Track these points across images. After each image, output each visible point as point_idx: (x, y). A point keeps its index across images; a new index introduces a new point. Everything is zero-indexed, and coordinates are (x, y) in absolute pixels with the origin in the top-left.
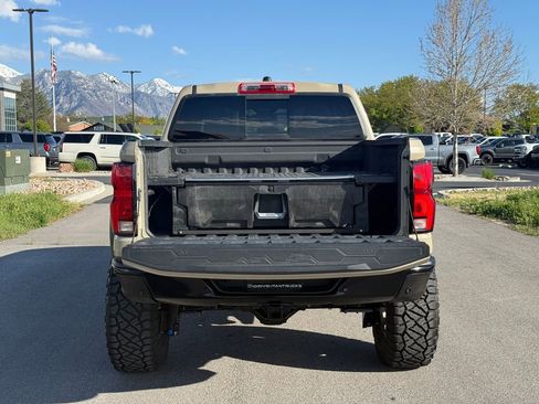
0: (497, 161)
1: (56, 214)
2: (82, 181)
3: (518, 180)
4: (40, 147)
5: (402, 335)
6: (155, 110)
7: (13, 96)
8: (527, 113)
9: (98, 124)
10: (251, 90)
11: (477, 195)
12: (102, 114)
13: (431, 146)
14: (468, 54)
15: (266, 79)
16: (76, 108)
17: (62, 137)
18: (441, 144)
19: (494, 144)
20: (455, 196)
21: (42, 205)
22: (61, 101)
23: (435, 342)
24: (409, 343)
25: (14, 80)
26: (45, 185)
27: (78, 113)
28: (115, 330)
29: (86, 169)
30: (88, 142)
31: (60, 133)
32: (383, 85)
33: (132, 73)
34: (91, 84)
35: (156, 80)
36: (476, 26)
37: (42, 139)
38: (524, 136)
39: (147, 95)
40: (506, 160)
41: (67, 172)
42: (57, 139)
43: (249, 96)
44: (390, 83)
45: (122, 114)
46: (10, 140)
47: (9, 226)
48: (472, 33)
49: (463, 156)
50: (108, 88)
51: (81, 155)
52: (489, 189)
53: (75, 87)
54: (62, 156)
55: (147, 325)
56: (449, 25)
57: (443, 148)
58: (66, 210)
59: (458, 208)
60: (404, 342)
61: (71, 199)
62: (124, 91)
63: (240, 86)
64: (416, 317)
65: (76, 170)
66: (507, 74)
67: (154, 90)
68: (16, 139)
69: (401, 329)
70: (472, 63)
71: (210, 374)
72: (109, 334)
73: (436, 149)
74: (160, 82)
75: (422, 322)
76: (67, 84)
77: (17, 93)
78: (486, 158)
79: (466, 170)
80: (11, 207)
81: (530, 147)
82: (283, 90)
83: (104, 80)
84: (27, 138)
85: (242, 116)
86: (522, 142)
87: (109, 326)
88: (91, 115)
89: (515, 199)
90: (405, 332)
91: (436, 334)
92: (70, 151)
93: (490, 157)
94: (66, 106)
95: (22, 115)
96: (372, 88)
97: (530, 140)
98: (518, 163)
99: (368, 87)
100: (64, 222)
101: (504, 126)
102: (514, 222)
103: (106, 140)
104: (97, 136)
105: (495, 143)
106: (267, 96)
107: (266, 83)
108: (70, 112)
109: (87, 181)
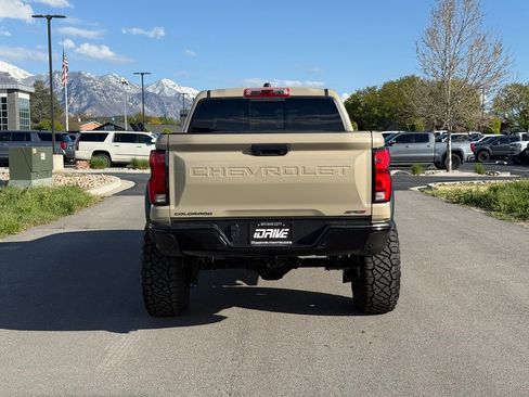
0: (494, 158)
1: (81, 204)
2: (99, 176)
3: (508, 175)
4: (58, 145)
5: (372, 285)
6: (163, 110)
7: (27, 97)
8: (526, 112)
9: (108, 124)
10: (254, 93)
11: (463, 188)
12: (112, 114)
13: (428, 144)
14: (461, 55)
15: (266, 85)
16: (85, 108)
17: (78, 136)
18: (436, 141)
19: (490, 142)
20: (443, 188)
21: (68, 196)
22: (71, 101)
23: (397, 291)
24: (377, 291)
25: (26, 81)
26: (67, 180)
27: (88, 113)
28: (149, 281)
29: (101, 166)
30: (103, 140)
31: (75, 132)
32: (385, 85)
33: (142, 74)
34: (101, 84)
35: (164, 81)
36: (468, 30)
37: (60, 138)
38: (521, 134)
39: (155, 95)
40: (502, 157)
41: (83, 169)
42: (73, 138)
43: (252, 99)
44: (392, 83)
45: (132, 114)
46: (29, 139)
47: (42, 214)
48: (464, 36)
49: (458, 153)
50: (117, 89)
51: (96, 153)
52: (475, 182)
53: (85, 88)
54: (79, 154)
55: (174, 277)
56: (442, 29)
57: (439, 145)
58: (89, 201)
59: (444, 198)
60: (373, 291)
61: (93, 192)
62: (133, 91)
63: (245, 91)
64: (382, 271)
65: (92, 167)
66: (497, 75)
67: (163, 90)
68: (35, 137)
69: (370, 281)
70: (464, 66)
71: (222, 318)
72: (144, 285)
73: (432, 146)
74: (168, 83)
75: (387, 275)
76: (78, 85)
77: (31, 94)
78: (483, 155)
79: (461, 166)
80: (41, 198)
81: (524, 145)
82: (280, 94)
83: (114, 81)
84: (46, 138)
85: (247, 115)
86: (518, 139)
87: (145, 278)
88: (101, 115)
89: (495, 190)
90: (374, 283)
91: (398, 284)
92: (85, 150)
93: (487, 154)
94: (76, 106)
95: (36, 116)
96: (374, 88)
97: (525, 138)
98: (514, 160)
99: (371, 86)
100: (88, 210)
101: (502, 124)
102: (492, 209)
103: (119, 139)
104: (111, 134)
105: (492, 141)
106: (266, 99)
107: (266, 88)
108: (81, 113)
109: (105, 177)
